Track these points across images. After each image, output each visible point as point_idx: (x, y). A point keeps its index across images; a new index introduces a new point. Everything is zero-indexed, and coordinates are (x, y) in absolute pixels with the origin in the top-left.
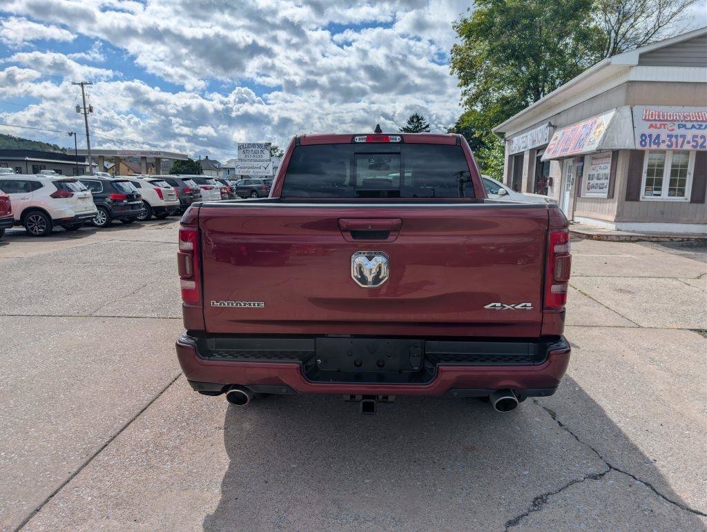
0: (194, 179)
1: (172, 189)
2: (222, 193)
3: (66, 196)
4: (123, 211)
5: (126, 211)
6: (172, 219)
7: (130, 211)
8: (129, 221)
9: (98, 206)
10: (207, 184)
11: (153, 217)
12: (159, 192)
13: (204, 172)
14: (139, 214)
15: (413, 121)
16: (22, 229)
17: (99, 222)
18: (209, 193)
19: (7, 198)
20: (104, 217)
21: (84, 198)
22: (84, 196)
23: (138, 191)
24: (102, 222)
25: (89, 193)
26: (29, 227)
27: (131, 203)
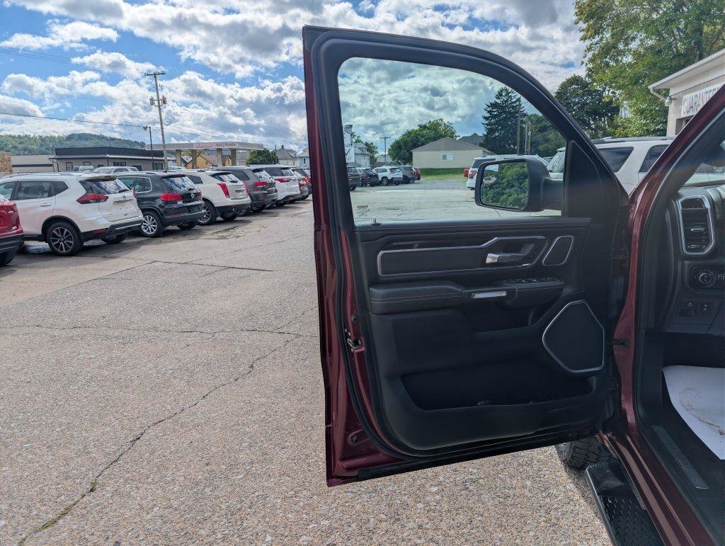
0: (267, 170)
1: (241, 183)
2: (300, 185)
3: (98, 200)
4: (178, 216)
5: (182, 215)
6: (241, 221)
7: (187, 214)
8: (187, 227)
9: (143, 211)
10: (283, 175)
11: (219, 219)
12: (224, 187)
13: (280, 161)
14: (201, 217)
15: (501, 95)
16: (43, 245)
17: (149, 231)
18: (286, 186)
19: (12, 208)
20: (154, 224)
21: (122, 201)
22: (122, 199)
23: (198, 187)
24: (152, 231)
25: (130, 194)
26: (53, 244)
27: (189, 204)
